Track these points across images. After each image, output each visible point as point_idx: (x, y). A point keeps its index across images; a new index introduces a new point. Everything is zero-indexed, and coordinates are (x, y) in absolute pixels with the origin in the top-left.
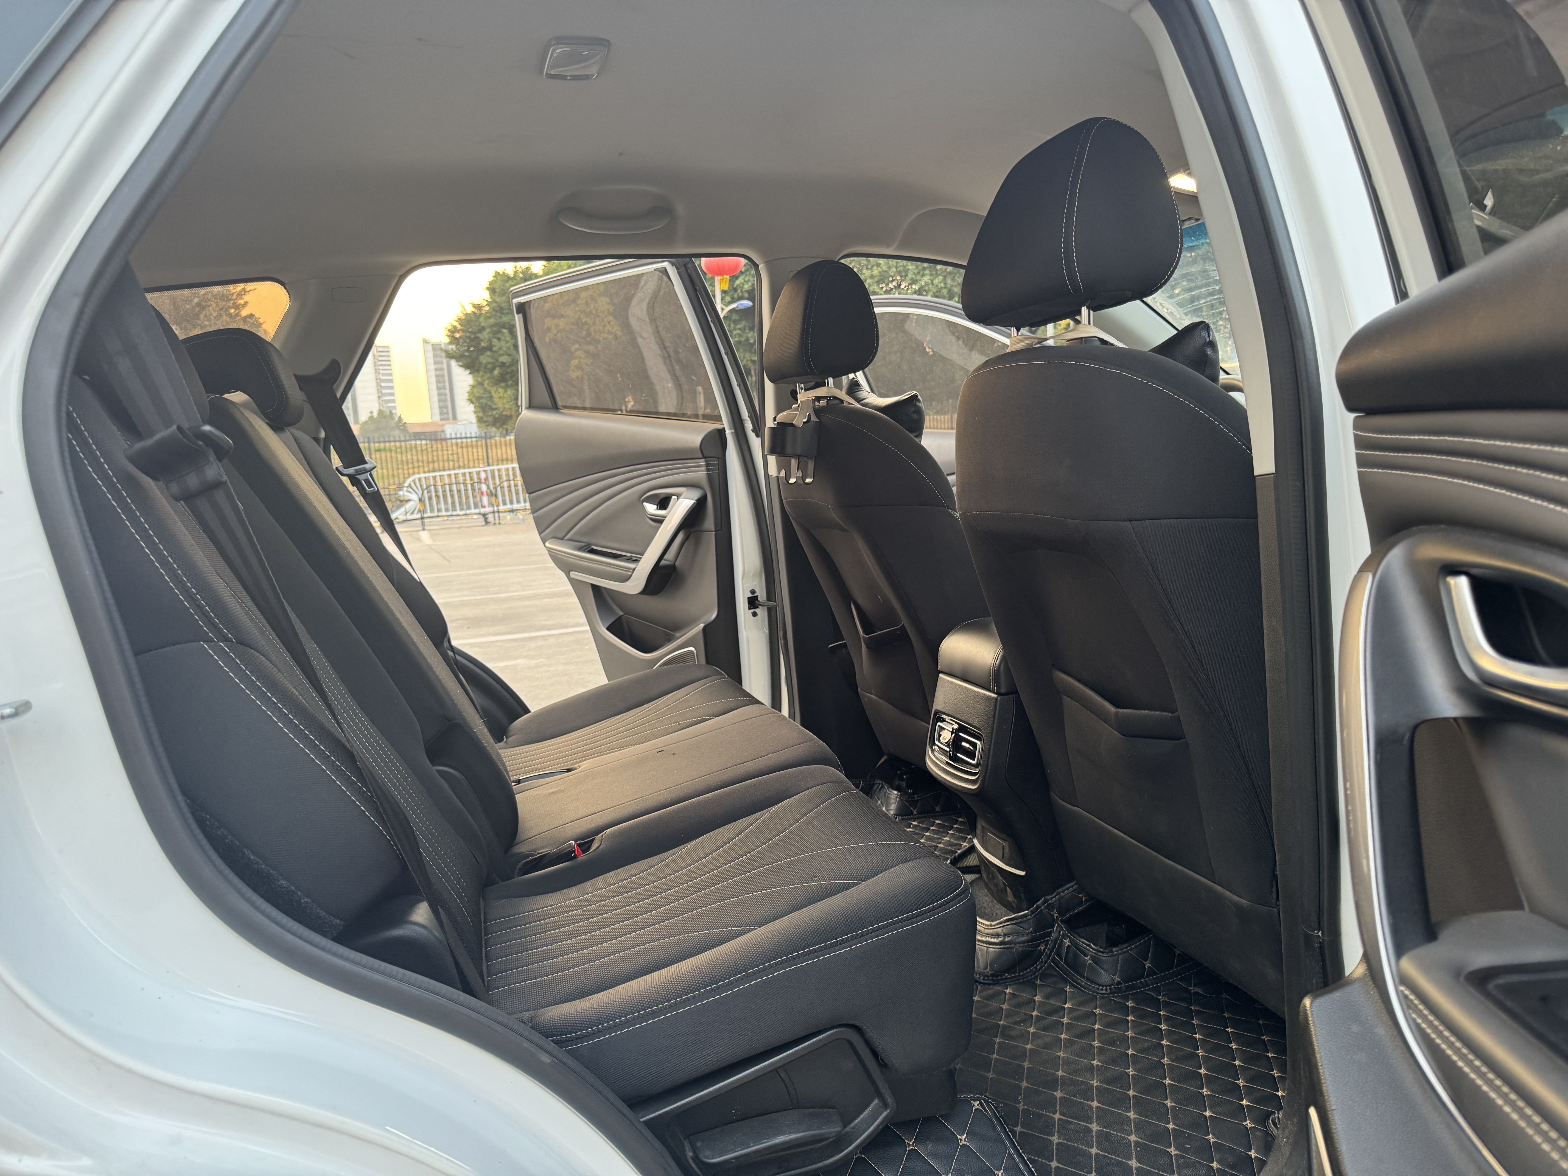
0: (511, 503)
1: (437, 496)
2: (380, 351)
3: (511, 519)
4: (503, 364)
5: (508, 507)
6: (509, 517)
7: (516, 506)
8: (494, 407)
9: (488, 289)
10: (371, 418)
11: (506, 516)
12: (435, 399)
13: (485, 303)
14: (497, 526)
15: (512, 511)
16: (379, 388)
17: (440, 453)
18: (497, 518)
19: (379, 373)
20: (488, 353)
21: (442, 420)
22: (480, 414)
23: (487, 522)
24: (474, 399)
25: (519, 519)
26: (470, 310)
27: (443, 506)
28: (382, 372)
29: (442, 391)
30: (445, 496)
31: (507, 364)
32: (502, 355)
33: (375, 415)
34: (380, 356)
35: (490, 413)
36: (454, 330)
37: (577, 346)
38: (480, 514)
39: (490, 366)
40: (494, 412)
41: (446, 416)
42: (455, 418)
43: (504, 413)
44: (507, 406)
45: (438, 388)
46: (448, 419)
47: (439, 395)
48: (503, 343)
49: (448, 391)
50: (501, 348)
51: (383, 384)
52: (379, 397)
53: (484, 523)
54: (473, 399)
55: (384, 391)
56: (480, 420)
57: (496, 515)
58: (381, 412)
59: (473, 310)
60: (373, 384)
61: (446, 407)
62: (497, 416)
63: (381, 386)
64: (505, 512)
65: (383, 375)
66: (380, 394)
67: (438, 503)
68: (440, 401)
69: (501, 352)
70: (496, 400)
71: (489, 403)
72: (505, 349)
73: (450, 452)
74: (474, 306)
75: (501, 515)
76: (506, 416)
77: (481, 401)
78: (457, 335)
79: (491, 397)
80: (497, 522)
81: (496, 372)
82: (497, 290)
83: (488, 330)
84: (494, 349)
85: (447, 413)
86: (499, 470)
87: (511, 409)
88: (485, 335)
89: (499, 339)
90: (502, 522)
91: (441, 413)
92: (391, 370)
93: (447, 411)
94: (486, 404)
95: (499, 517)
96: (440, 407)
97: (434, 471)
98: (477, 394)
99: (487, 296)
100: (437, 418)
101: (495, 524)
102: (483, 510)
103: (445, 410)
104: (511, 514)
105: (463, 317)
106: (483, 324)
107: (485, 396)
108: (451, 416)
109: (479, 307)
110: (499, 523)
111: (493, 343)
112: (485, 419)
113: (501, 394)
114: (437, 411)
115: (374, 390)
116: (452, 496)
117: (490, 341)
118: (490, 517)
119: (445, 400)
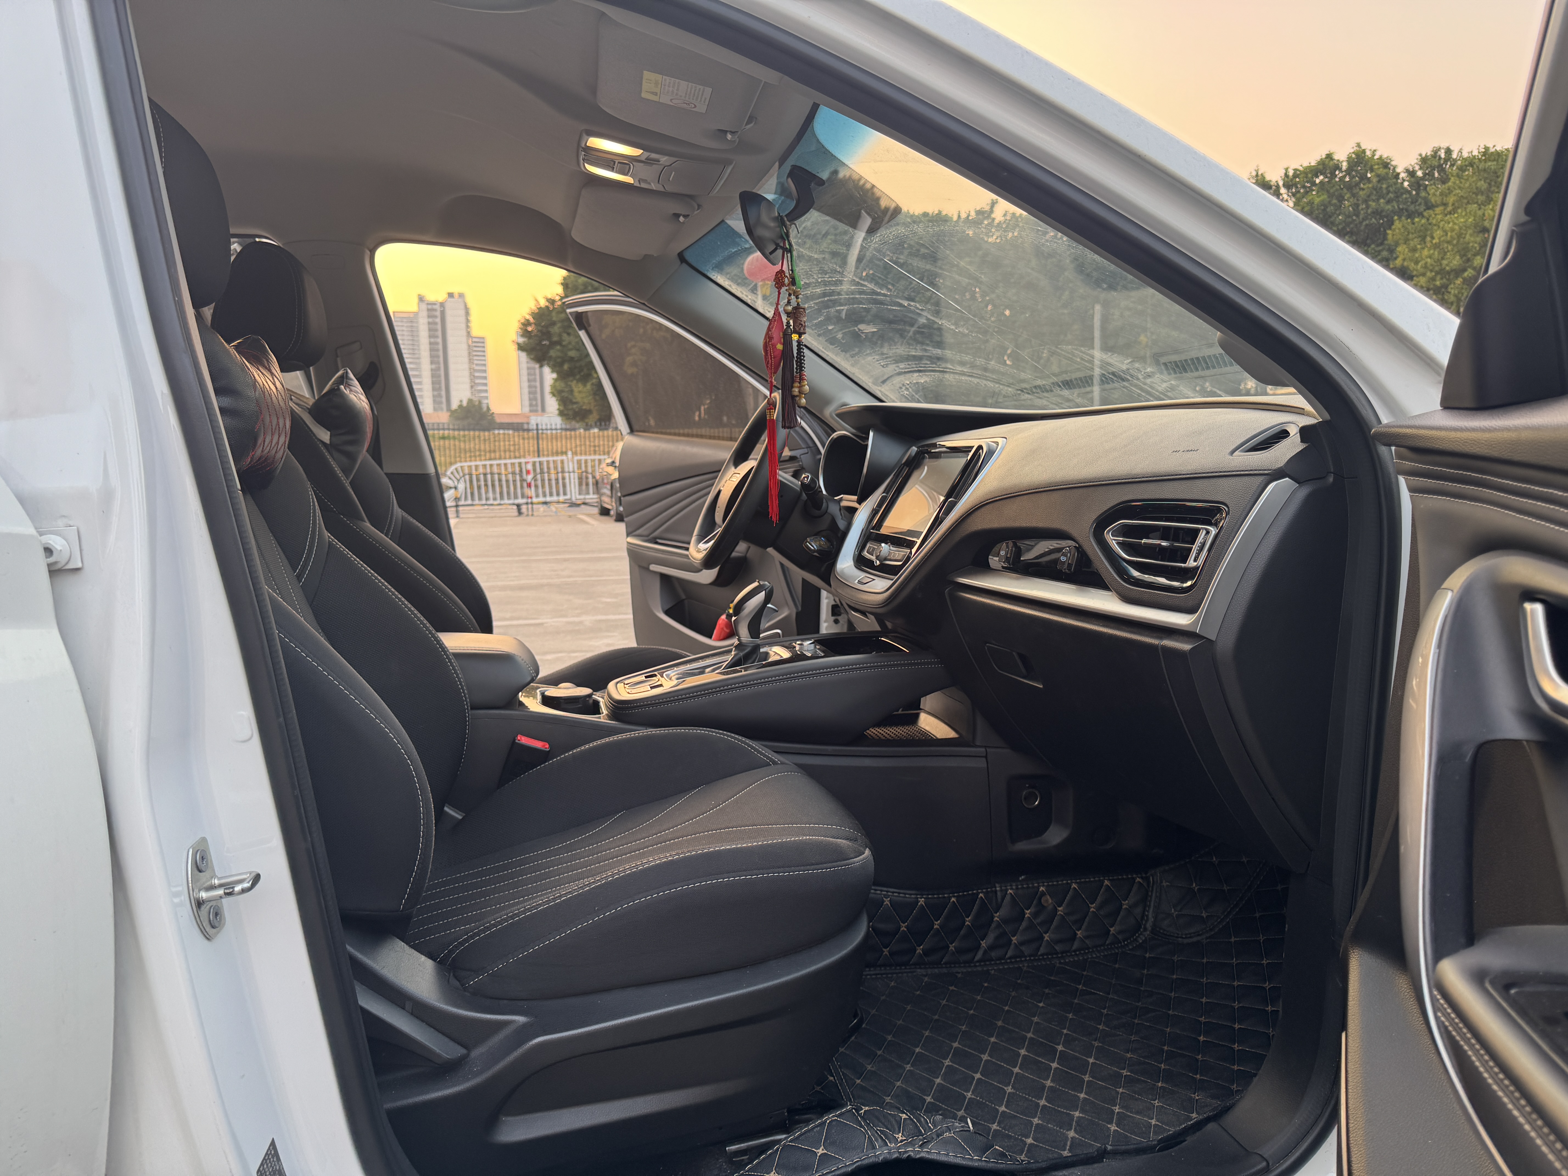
0: (545, 496)
1: (486, 485)
2: (475, 342)
3: (544, 511)
4: (572, 359)
5: (541, 499)
6: (542, 509)
7: (548, 499)
8: (574, 400)
9: (562, 284)
10: (460, 406)
11: (539, 508)
12: (526, 391)
13: (558, 298)
14: (530, 518)
15: (545, 503)
16: (472, 377)
17: (502, 443)
18: (530, 510)
19: (473, 363)
20: (558, 347)
21: (531, 411)
22: (562, 408)
23: (520, 513)
24: (555, 392)
25: (552, 511)
26: (543, 303)
27: (491, 495)
28: (476, 362)
29: (533, 383)
30: (493, 486)
31: (576, 359)
32: (571, 350)
33: (465, 404)
34: (475, 346)
35: (570, 407)
36: (526, 323)
37: (633, 343)
38: (514, 504)
39: (559, 360)
40: (575, 406)
41: (535, 408)
42: (543, 410)
43: (584, 407)
44: (586, 401)
45: (529, 381)
46: (536, 411)
47: (530, 387)
48: (572, 338)
49: (538, 384)
50: (570, 343)
51: (477, 374)
52: (472, 387)
53: (516, 514)
54: (557, 392)
55: (477, 381)
56: (561, 413)
57: (530, 506)
58: (470, 401)
59: (547, 304)
60: (466, 373)
61: (536, 399)
62: (577, 410)
63: (474, 376)
64: (539, 503)
65: (477, 365)
66: (473, 384)
67: (487, 492)
68: (530, 393)
69: (570, 347)
70: (576, 394)
71: (570, 397)
72: (573, 344)
73: (512, 443)
74: (549, 300)
75: (535, 506)
76: (585, 410)
77: (563, 394)
78: (530, 329)
79: (571, 391)
80: (530, 513)
81: (566, 367)
82: (570, 286)
83: (559, 325)
84: (564, 343)
85: (536, 405)
86: (548, 462)
87: (590, 403)
88: (556, 329)
89: (569, 334)
90: (535, 513)
91: (531, 405)
92: (485, 360)
93: (537, 403)
94: (567, 397)
95: (532, 508)
96: (530, 399)
97: (490, 459)
98: (559, 388)
99: (560, 290)
100: (527, 409)
101: (528, 515)
102: (517, 502)
103: (534, 403)
104: (545, 506)
105: (537, 311)
106: (554, 319)
107: (566, 390)
108: (539, 408)
109: (552, 301)
110: (532, 515)
111: (563, 338)
112: (566, 412)
113: (580, 389)
114: (527, 403)
115: (467, 380)
116: (501, 486)
117: (560, 335)
118: (524, 508)
119: (535, 393)
